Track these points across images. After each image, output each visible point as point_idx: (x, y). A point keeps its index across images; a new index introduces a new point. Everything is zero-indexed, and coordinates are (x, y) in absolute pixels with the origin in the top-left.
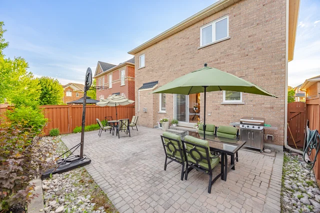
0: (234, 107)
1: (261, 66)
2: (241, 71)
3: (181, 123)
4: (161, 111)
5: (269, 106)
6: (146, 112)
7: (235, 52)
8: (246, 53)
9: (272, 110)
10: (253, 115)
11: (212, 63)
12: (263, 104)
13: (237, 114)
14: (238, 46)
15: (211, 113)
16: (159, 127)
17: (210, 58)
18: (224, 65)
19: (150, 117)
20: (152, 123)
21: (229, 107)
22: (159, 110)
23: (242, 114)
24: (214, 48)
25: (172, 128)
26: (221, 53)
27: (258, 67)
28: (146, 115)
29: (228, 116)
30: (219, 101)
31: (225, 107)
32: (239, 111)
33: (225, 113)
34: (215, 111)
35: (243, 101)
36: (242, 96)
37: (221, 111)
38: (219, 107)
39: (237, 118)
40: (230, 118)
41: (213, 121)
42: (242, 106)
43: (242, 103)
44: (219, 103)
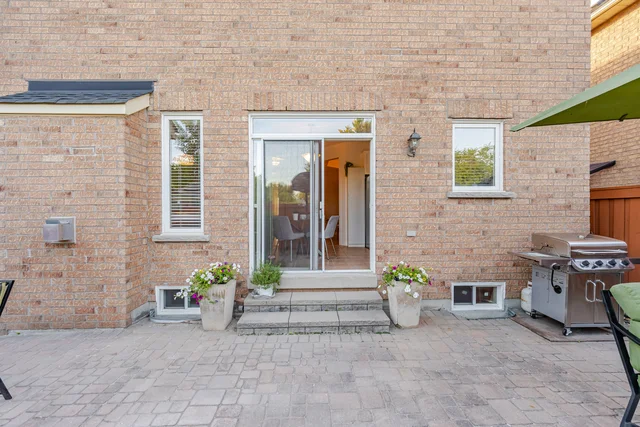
0: (484, 205)
1: (545, 97)
2: (504, 102)
3: (291, 276)
4: (167, 231)
5: (562, 202)
6: (65, 244)
7: (485, 40)
8: (515, 54)
9: (568, 212)
10: (530, 226)
11: (417, 58)
12: (552, 197)
13: (493, 227)
14: (495, 27)
15: (417, 227)
16: (161, 310)
17: (413, 39)
18: (454, 71)
19: (99, 266)
20: (117, 298)
21: (471, 206)
22: (157, 228)
23: (505, 226)
24: (423, 8)
25: (258, 309)
26: (449, 33)
27: (540, 97)
28: (62, 260)
29: (469, 233)
30: (441, 188)
31: (460, 206)
32: (498, 219)
33: (459, 226)
34: (429, 220)
35: (507, 189)
36: (504, 173)
37: (447, 220)
38: (442, 207)
39: (493, 239)
40: (475, 239)
41: (423, 253)
42: (505, 202)
43: (507, 194)
44: (442, 195)
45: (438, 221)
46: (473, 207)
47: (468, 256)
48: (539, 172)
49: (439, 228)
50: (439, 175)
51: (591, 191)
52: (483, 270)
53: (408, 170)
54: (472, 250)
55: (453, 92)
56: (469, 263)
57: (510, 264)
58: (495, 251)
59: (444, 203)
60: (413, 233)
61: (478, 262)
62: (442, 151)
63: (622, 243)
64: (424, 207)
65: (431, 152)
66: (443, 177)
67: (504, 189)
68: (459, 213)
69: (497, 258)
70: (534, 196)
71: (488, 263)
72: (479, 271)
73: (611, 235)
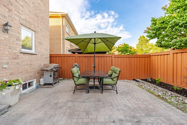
2: (35, 27)
5: (46, 56)
8: (37, 15)
12: (44, 55)
15: (8, 64)
18: (22, 8)
23: (36, 63)
29: (27, 65)
30: (17, 49)
31: (24, 56)
32: (34, 60)
33: (24, 63)
34: (13, 60)
35: (36, 52)
36: (35, 47)
37: (20, 61)
38: (18, 56)
39: (33, 67)
40: (28, 67)
41: (11, 74)
42: (35, 55)
43: (36, 53)
44: (18, 51)
45: (17, 61)
46: (28, 56)
47: (26, 73)
48: (42, 49)
49: (17, 64)
50: (17, 44)
51: (50, 55)
52: (31, 76)
53: (3, 38)
54: (28, 70)
55: (21, 15)
56: (27, 75)
57: (37, 73)
58: (34, 70)
59: (18, 54)
60: (6, 66)
61: (29, 74)
62: (17, 35)
63: (58, 65)
64: (11, 55)
65: (14, 34)
66: (18, 44)
67: (35, 52)
68: (24, 58)
69: (34, 72)
70: (41, 54)
71: (32, 74)
72: (30, 77)
73: (56, 63)
